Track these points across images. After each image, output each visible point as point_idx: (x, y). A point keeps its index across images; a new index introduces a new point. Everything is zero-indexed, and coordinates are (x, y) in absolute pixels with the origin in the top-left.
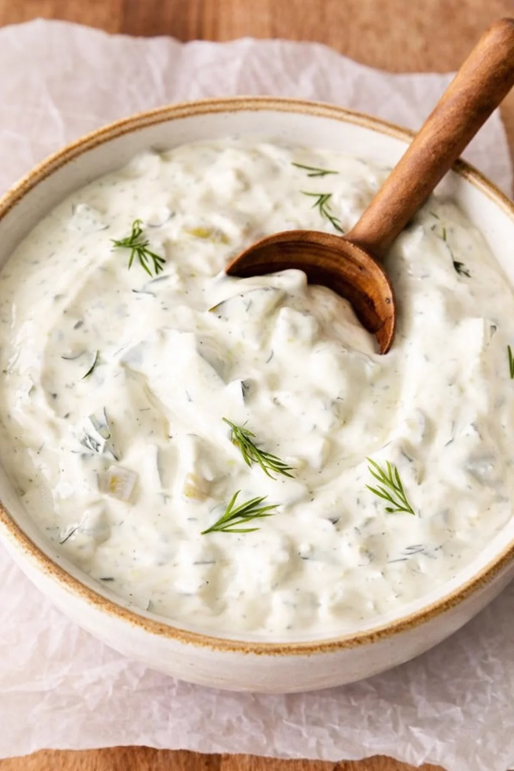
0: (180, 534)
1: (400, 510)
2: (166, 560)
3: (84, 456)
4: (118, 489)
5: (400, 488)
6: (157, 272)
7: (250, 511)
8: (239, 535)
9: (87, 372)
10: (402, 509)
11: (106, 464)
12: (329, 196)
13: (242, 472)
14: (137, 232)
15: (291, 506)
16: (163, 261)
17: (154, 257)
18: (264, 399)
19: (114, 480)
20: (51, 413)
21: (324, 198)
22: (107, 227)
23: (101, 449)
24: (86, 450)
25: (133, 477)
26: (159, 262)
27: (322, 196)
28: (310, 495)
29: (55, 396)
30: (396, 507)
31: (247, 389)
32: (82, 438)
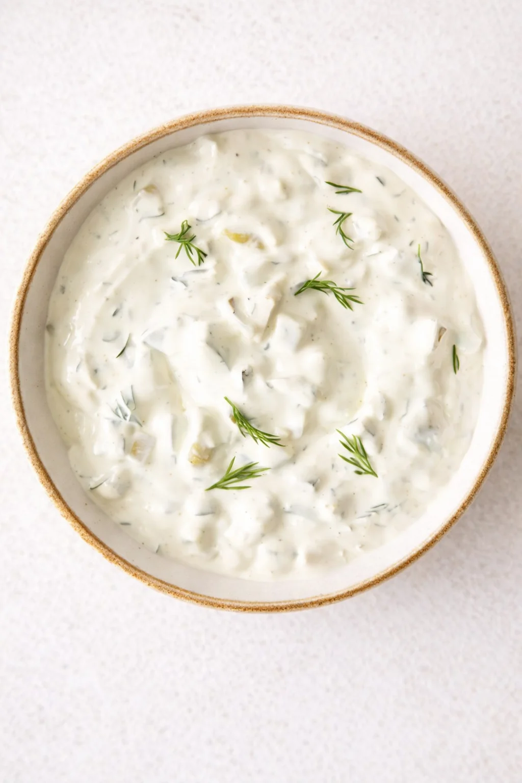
0: (187, 489)
1: (365, 473)
2: (174, 509)
3: (114, 422)
4: (139, 452)
5: (365, 455)
6: (200, 263)
7: (247, 472)
8: (235, 491)
9: (119, 353)
10: (367, 472)
11: (132, 430)
12: (349, 214)
13: (238, 440)
14: (186, 228)
15: (278, 467)
16: (205, 255)
17: (199, 251)
18: (259, 382)
19: (136, 445)
20: (93, 386)
21: (345, 216)
22: (163, 214)
23: (128, 418)
24: (116, 418)
25: (151, 441)
26: (202, 256)
27: (343, 214)
28: (293, 460)
29: (96, 371)
30: (363, 471)
31: (246, 376)
32: (115, 407)
